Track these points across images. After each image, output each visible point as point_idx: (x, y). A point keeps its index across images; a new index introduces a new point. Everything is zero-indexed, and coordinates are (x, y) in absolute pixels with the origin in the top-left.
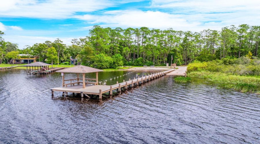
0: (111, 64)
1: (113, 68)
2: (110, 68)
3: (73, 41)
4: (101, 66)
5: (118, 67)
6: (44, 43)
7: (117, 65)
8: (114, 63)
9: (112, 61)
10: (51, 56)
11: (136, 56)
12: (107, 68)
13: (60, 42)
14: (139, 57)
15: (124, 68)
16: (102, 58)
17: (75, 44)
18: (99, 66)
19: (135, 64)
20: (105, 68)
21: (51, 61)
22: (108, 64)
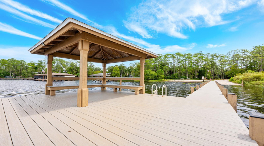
0: (155, 77)
1: (157, 80)
2: (155, 80)
3: (131, 64)
4: (148, 78)
5: (161, 79)
6: (115, 66)
7: (160, 77)
8: (158, 76)
9: (156, 75)
10: (115, 72)
11: (173, 72)
12: (153, 80)
13: (123, 65)
14: (175, 73)
15: (165, 80)
16: (149, 73)
17: (132, 66)
18: (147, 78)
19: (172, 78)
20: (151, 80)
21: (115, 75)
22: (153, 77)
